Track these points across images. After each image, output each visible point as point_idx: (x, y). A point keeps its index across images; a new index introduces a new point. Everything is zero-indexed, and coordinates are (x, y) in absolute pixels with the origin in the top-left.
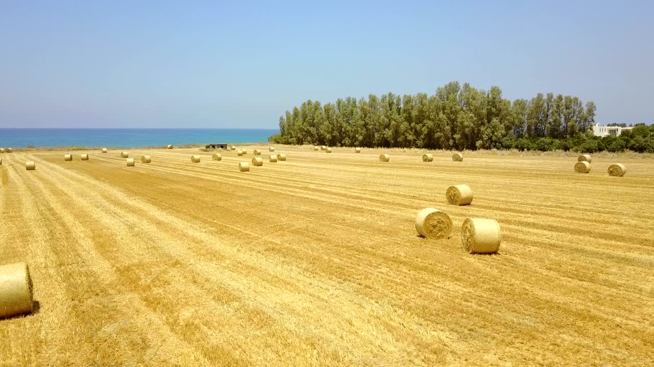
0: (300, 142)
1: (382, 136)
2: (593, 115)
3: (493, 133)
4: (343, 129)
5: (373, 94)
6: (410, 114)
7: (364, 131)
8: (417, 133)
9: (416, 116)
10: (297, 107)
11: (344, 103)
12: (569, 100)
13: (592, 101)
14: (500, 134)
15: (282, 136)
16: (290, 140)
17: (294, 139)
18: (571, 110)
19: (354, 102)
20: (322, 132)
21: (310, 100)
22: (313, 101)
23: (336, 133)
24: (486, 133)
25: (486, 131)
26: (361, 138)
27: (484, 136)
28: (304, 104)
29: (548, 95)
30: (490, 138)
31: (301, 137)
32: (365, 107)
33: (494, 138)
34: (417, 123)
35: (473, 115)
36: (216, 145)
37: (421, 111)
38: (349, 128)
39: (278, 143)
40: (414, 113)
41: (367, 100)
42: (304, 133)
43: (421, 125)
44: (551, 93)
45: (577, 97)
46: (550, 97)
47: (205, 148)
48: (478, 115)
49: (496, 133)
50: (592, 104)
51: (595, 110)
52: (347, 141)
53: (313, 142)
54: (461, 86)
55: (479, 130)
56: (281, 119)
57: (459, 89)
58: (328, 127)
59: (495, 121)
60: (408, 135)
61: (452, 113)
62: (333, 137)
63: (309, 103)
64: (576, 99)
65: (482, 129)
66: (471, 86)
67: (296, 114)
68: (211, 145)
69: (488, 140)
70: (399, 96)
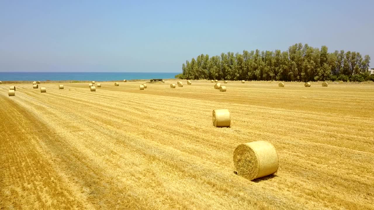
0: (196, 78)
1: (253, 74)
2: (369, 62)
3: (324, 71)
4: (226, 70)
5: (246, 50)
6: (271, 61)
7: (241, 71)
8: (276, 73)
9: (275, 62)
10: (194, 58)
11: (226, 55)
12: (354, 54)
13: (367, 54)
14: (329, 73)
15: (184, 75)
16: (190, 77)
17: (193, 77)
18: (355, 60)
19: (232, 55)
20: (212, 72)
21: (202, 54)
22: (205, 55)
23: (221, 73)
24: (320, 72)
25: (320, 71)
26: (238, 75)
27: (319, 74)
28: (199, 57)
29: (341, 51)
30: (323, 75)
31: (198, 75)
32: (241, 57)
33: (325, 75)
34: (275, 67)
35: (313, 62)
36: (157, 80)
37: (278, 60)
38: (230, 70)
39: (182, 79)
40: (273, 61)
41: (242, 54)
42: (199, 73)
43: (278, 67)
44: (343, 50)
45: (359, 52)
46: (342, 52)
47: (150, 81)
48: (316, 62)
49: (326, 72)
50: (368, 56)
51: (370, 59)
52: (229, 77)
53: (205, 78)
54: (303, 45)
55: (316, 70)
56: (183, 65)
57: (302, 47)
58: (216, 69)
59: (326, 65)
60: (270, 73)
61: (299, 61)
62: (219, 75)
63: (202, 56)
64: (358, 54)
65: (319, 69)
66: (309, 45)
67: (193, 62)
68: (154, 79)
69: (322, 75)
70: (263, 51)
